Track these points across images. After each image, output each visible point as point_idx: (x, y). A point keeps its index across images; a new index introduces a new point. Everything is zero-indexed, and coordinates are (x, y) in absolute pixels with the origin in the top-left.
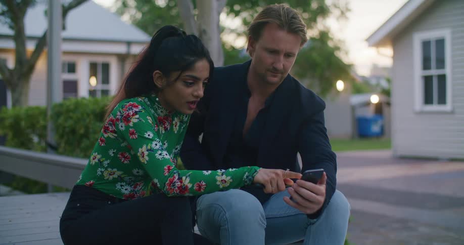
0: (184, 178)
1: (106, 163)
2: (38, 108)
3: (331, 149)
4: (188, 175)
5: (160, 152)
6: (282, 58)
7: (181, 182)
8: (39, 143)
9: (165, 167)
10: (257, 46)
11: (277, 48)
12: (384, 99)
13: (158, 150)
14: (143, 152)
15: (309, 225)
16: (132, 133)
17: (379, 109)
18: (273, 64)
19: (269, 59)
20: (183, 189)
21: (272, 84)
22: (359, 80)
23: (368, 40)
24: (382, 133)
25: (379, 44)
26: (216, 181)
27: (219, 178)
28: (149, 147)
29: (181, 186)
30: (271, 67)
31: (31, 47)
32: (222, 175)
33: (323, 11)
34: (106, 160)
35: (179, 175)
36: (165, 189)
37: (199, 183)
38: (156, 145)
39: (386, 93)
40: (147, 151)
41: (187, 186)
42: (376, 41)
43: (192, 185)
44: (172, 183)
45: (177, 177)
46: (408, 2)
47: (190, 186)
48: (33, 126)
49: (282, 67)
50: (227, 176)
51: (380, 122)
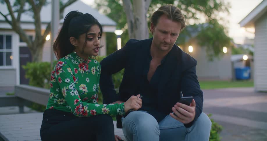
0: (85, 107)
1: (56, 96)
2: (46, 63)
3: (200, 88)
4: (87, 105)
5: (73, 91)
6: (169, 36)
7: (83, 109)
8: (48, 83)
9: (75, 100)
10: (156, 29)
11: (166, 30)
12: (251, 57)
13: (72, 90)
14: (64, 91)
15: (187, 133)
16: (60, 80)
17: (248, 63)
18: (164, 39)
19: (162, 36)
20: (84, 112)
21: (164, 51)
22: (236, 47)
23: (240, 23)
24: (250, 77)
25: (247, 25)
26: (102, 110)
27: (103, 109)
28: (67, 88)
29: (83, 111)
30: (163, 41)
31: (44, 28)
32: (105, 107)
33: (217, 6)
34: (56, 95)
35: (82, 105)
36: (74, 112)
37: (92, 110)
38: (71, 87)
39: (251, 54)
40: (66, 90)
41: (86, 111)
42: (245, 24)
43: (89, 111)
44: (78, 109)
45: (81, 106)
46: (262, 2)
47: (88, 111)
48: (44, 73)
49: (170, 41)
50: (107, 108)
51: (248, 71)
